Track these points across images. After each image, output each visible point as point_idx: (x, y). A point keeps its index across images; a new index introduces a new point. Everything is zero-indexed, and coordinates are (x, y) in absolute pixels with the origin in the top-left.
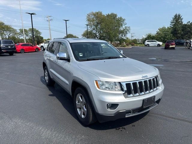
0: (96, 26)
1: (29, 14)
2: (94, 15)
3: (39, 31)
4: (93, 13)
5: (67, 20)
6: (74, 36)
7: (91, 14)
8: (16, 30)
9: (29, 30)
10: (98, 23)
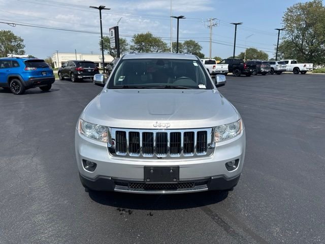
0: (304, 30)
1: (175, 17)
2: (302, 9)
3: (199, 44)
4: (300, 6)
5: (238, 24)
6: (259, 51)
7: (296, 8)
8: (166, 44)
9: (184, 44)
10: (308, 26)
